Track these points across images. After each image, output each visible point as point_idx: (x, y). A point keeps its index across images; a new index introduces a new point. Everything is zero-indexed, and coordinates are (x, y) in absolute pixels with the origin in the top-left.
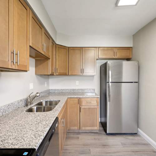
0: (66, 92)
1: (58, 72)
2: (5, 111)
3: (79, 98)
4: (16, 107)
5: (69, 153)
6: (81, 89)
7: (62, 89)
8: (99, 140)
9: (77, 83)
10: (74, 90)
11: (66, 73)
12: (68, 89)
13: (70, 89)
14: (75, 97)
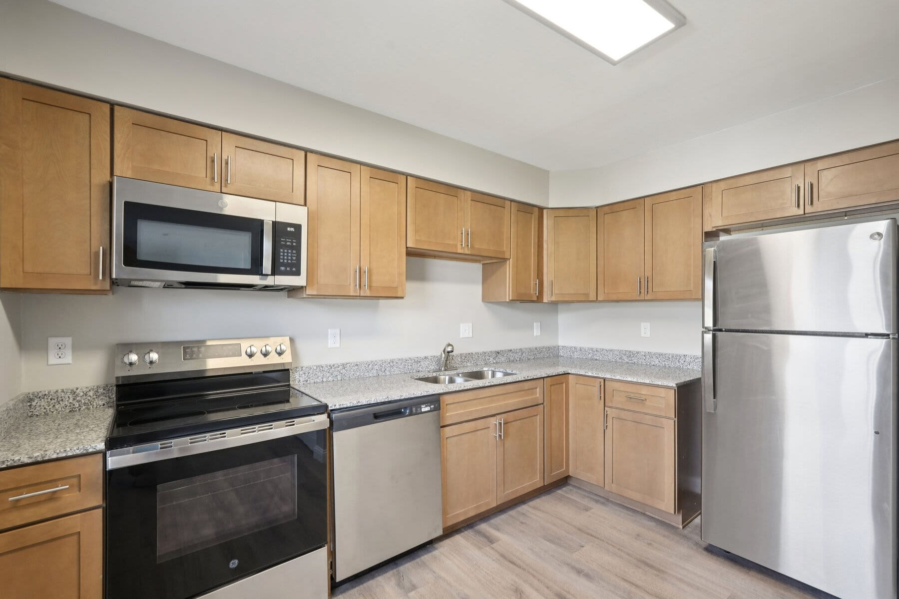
0: (606, 358)
1: (556, 291)
2: (383, 370)
3: (602, 381)
4: (410, 367)
5: (522, 523)
6: (661, 355)
7: (592, 349)
8: (649, 544)
9: (645, 329)
10: (631, 354)
11: (587, 295)
12: (611, 350)
13: (620, 351)
14: (590, 374)
